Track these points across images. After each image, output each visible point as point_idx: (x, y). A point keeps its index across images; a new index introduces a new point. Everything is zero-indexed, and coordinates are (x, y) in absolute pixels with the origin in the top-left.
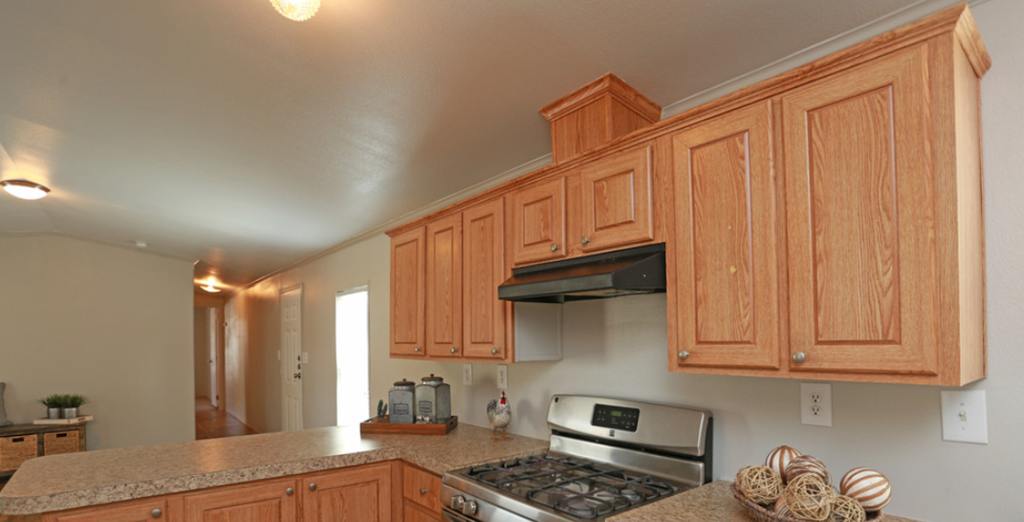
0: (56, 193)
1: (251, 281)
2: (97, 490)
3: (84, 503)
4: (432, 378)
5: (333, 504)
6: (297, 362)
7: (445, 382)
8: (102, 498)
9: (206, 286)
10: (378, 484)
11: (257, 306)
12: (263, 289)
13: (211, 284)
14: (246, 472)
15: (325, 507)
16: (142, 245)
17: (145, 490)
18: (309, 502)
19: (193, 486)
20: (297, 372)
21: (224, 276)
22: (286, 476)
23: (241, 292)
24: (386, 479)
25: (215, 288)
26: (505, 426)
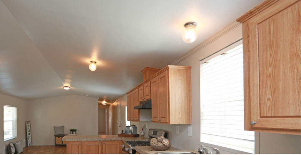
0: (71, 88)
1: (113, 102)
2: (73, 139)
3: (71, 140)
4: (133, 125)
5: (108, 147)
6: (120, 123)
7: (136, 126)
8: (73, 140)
9: (103, 103)
10: (117, 145)
11: (114, 108)
12: (115, 104)
13: (104, 103)
14: (93, 139)
15: (107, 147)
16: (87, 95)
17: (79, 140)
18: (104, 146)
19: (85, 140)
20: (120, 125)
21: (107, 101)
22: (100, 141)
23: (111, 104)
24: (118, 144)
25: (105, 104)
26: (144, 135)
